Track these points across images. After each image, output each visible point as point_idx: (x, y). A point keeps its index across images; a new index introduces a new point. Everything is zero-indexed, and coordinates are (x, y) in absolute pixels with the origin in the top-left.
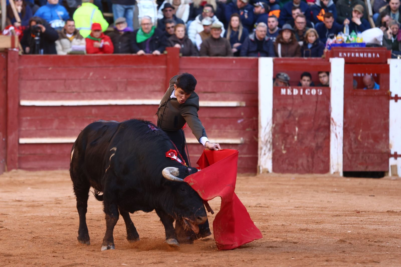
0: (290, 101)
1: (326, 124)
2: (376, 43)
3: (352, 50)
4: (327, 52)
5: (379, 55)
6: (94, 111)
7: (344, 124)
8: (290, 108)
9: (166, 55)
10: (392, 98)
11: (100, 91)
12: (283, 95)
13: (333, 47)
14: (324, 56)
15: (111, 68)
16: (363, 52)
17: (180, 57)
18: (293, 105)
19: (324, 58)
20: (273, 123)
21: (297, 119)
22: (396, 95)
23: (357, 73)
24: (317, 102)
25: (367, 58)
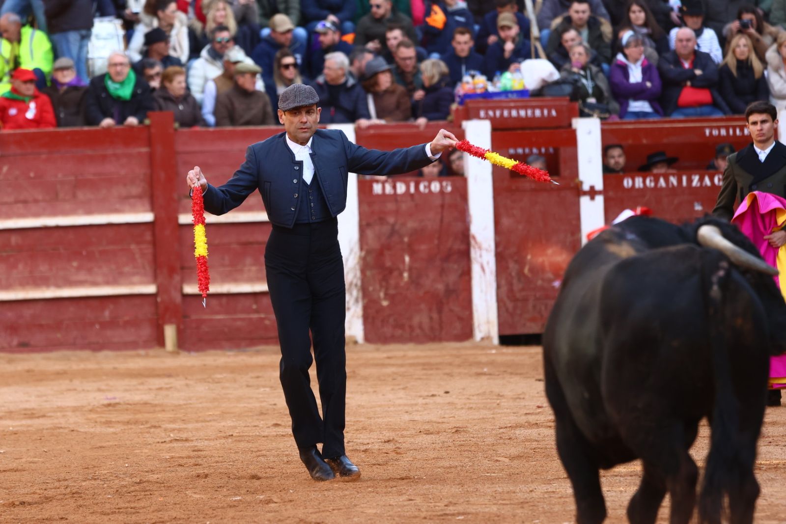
0: (390, 206)
1: (463, 247)
3: (504, 105)
4: (457, 110)
5: (557, 111)
6: (14, 239)
7: (497, 245)
8: (391, 220)
9: (148, 127)
10: (585, 193)
11: (25, 202)
12: (378, 196)
13: (468, 100)
14: (450, 118)
15: (44, 156)
17: (176, 130)
18: (397, 212)
19: (452, 121)
20: (361, 249)
21: (406, 239)
22: (592, 188)
23: (515, 148)
24: (442, 206)
25: (534, 118)
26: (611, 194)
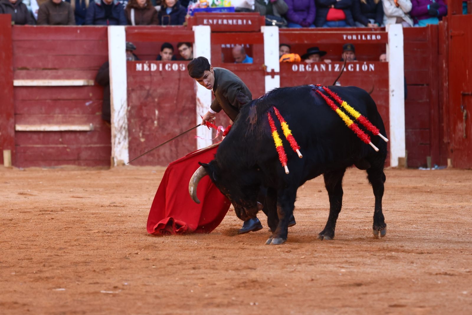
0: (147, 78)
1: (191, 106)
2: (247, 7)
3: (219, 16)
4: (190, 19)
5: (252, 21)
8: (147, 87)
10: (268, 74)
12: (139, 71)
13: (196, 13)
14: (185, 23)
16: (232, 19)
17: (12, 26)
18: (151, 83)
19: (186, 26)
20: (128, 105)
21: (156, 100)
22: (273, 70)
23: (225, 44)
24: (179, 79)
25: (237, 25)
26: (284, 75)
